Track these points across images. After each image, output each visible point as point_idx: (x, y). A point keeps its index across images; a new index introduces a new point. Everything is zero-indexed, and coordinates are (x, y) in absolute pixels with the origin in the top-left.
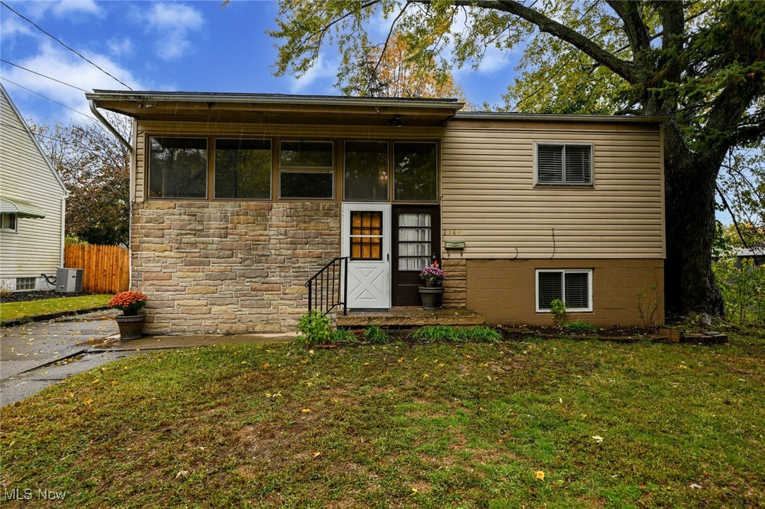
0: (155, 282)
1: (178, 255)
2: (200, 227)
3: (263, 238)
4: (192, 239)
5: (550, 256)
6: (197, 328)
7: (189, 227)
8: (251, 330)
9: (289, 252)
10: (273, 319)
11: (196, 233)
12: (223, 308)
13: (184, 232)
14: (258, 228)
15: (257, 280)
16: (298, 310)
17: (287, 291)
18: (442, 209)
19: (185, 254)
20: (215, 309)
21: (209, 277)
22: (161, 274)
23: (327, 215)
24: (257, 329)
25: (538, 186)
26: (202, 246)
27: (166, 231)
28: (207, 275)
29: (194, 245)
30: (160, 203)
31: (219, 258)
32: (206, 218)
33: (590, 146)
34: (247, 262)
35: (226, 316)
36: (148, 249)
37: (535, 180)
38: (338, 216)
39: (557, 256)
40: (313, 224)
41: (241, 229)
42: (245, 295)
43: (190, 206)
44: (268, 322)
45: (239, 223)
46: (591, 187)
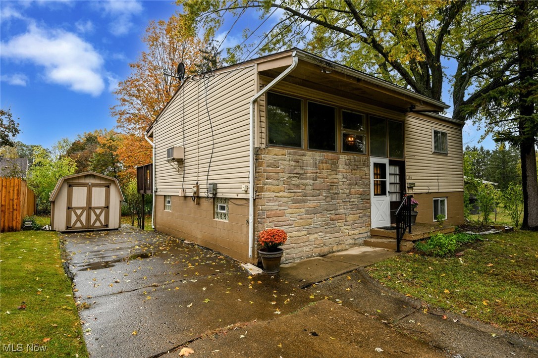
0: (274, 219)
1: (289, 195)
2: (301, 172)
3: (335, 180)
4: (298, 181)
5: (437, 191)
6: (301, 254)
7: (295, 171)
8: (331, 251)
9: (348, 191)
10: (342, 241)
11: (300, 176)
12: (316, 236)
13: (292, 175)
14: (333, 173)
15: (333, 212)
16: (353, 232)
17: (348, 219)
18: (406, 163)
19: (293, 194)
20: (312, 237)
21: (307, 212)
22: (278, 212)
23: (364, 165)
24: (334, 250)
25: (434, 153)
26: (303, 187)
27: (281, 175)
28: (306, 211)
29: (298, 186)
30: (276, 150)
31: (313, 196)
32: (305, 165)
33: (446, 133)
34: (328, 199)
35: (317, 242)
36: (269, 191)
37: (433, 150)
38: (368, 166)
39: (440, 191)
40: (358, 171)
41: (325, 174)
42: (327, 224)
43: (295, 154)
44: (339, 244)
45: (323, 169)
46: (446, 155)
